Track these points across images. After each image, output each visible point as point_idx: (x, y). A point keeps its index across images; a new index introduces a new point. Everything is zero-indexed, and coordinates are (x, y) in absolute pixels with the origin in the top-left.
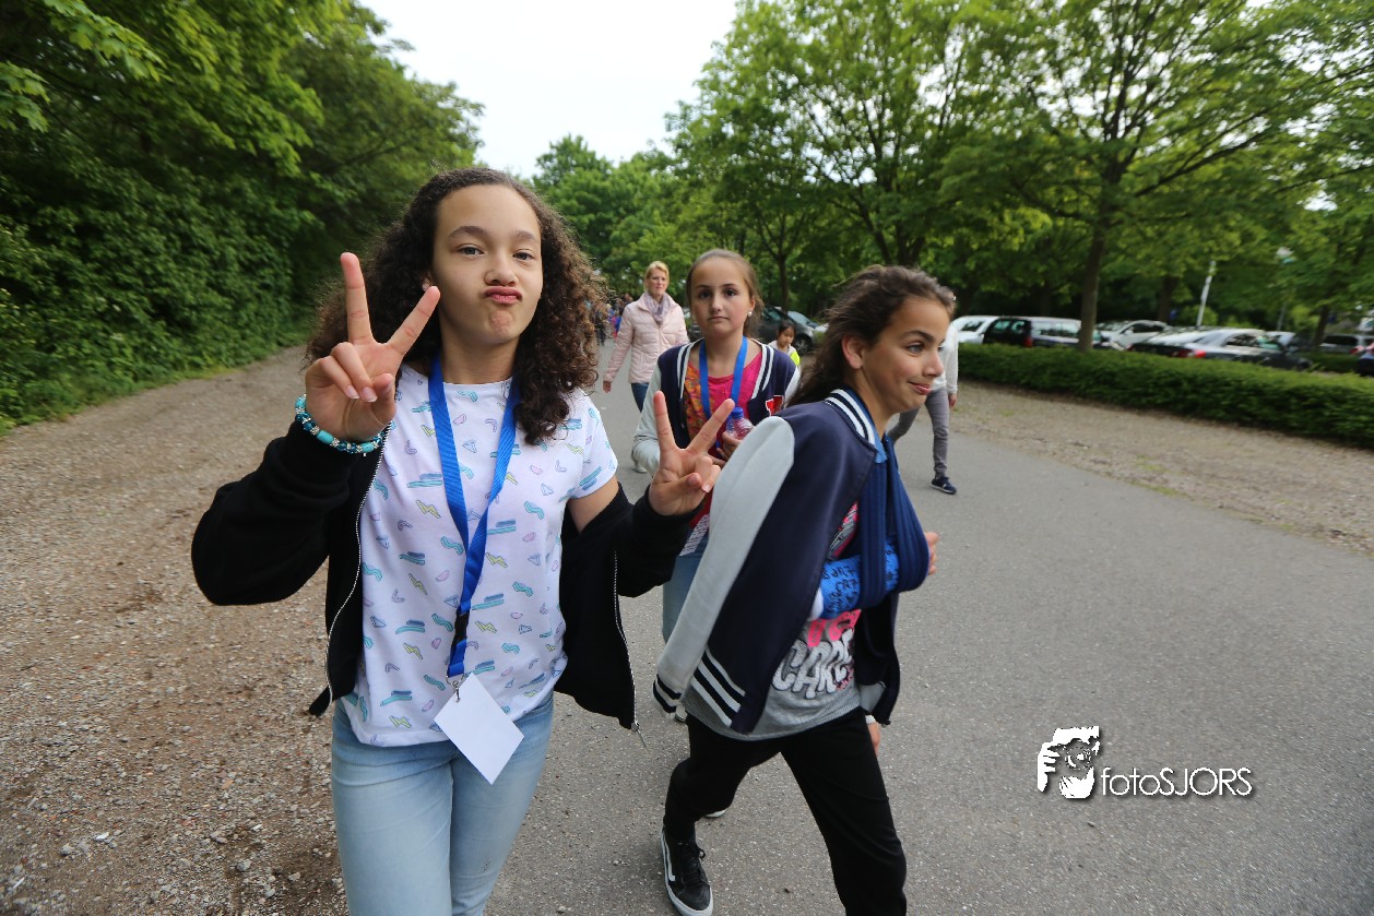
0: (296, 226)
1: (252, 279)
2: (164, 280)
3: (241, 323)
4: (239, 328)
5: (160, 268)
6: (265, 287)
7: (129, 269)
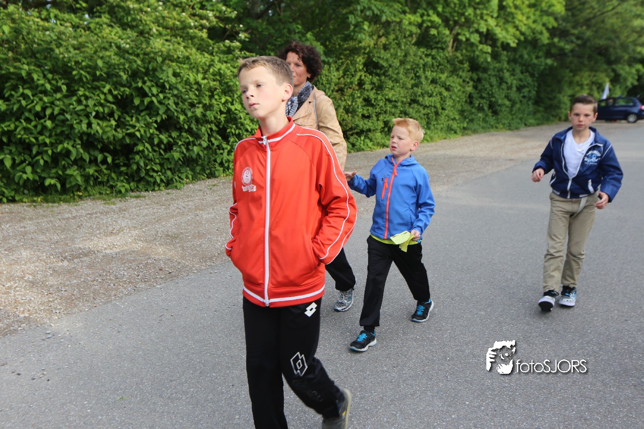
0: (542, 68)
1: (520, 93)
2: (494, 95)
3: (513, 113)
4: (512, 115)
5: (494, 91)
6: (524, 97)
7: (486, 92)
